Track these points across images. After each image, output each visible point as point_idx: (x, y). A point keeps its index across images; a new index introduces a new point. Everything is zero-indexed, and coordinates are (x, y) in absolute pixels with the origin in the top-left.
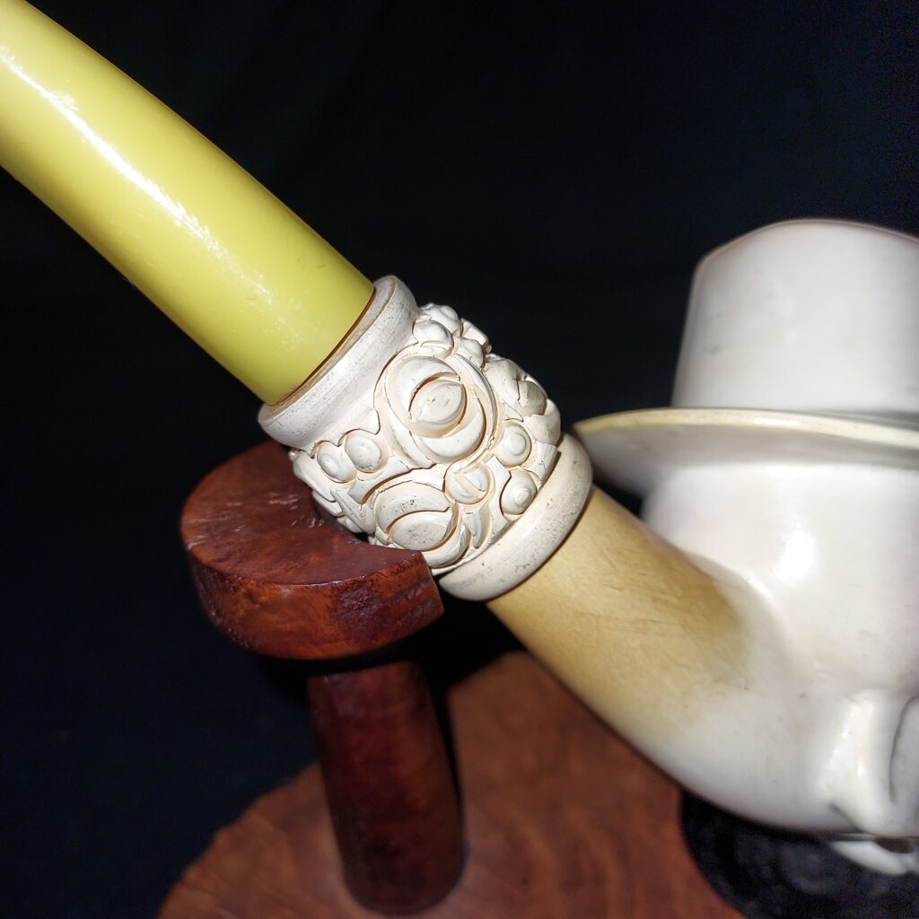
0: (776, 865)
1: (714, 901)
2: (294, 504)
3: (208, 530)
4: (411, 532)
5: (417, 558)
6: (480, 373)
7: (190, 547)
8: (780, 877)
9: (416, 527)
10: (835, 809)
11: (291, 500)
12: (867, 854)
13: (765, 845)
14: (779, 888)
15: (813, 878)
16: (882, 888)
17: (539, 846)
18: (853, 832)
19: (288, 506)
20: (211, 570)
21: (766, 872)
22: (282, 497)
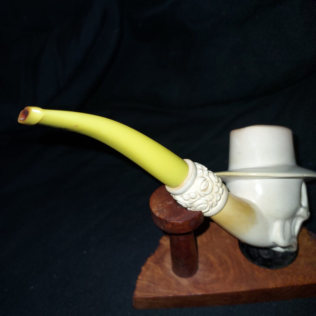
0: (258, 254)
1: (250, 263)
2: (172, 203)
3: (159, 212)
4: (201, 208)
5: (201, 212)
6: (208, 176)
7: (157, 216)
8: (260, 256)
9: (202, 207)
10: (274, 243)
11: (171, 203)
12: (278, 249)
13: (256, 250)
14: (260, 258)
15: (267, 255)
16: (280, 255)
17: (212, 258)
18: (276, 245)
19: (171, 204)
20: (164, 220)
21: (257, 256)
22: (169, 202)
